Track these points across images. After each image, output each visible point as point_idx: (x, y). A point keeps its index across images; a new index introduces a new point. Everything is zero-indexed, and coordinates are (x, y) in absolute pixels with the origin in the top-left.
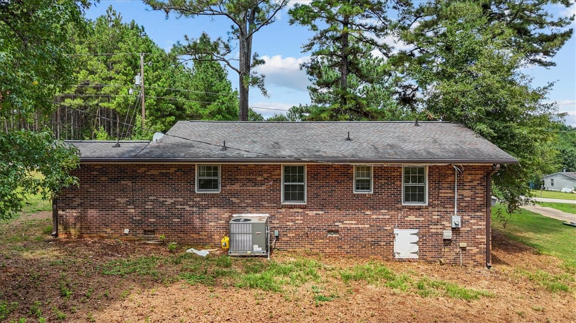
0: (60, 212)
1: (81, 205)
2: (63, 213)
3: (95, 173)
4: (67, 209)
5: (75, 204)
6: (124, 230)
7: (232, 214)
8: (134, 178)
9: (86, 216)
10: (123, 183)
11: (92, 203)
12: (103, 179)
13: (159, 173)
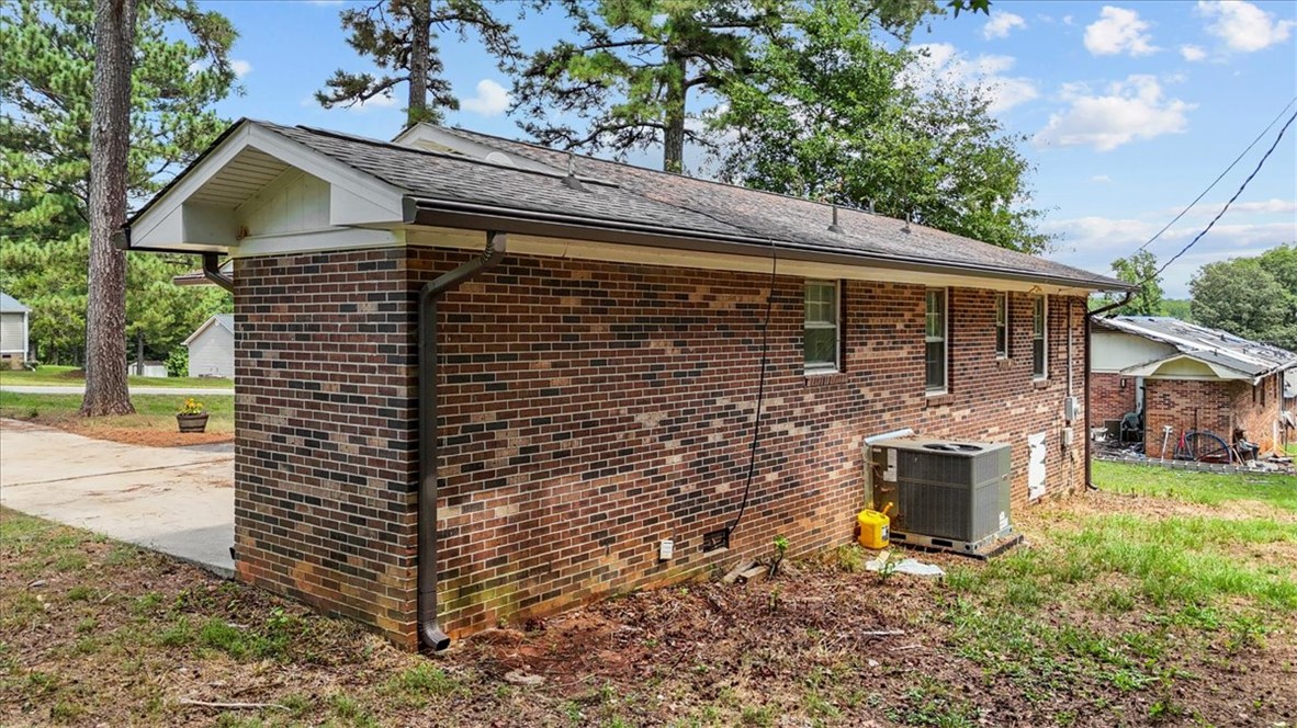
0: (445, 514)
1: (524, 459)
2: (457, 512)
3: (572, 302)
4: (471, 488)
5: (503, 456)
6: (658, 545)
7: (863, 438)
8: (682, 326)
9: (541, 513)
10: (652, 347)
11: (564, 444)
12: (598, 328)
13: (738, 306)
